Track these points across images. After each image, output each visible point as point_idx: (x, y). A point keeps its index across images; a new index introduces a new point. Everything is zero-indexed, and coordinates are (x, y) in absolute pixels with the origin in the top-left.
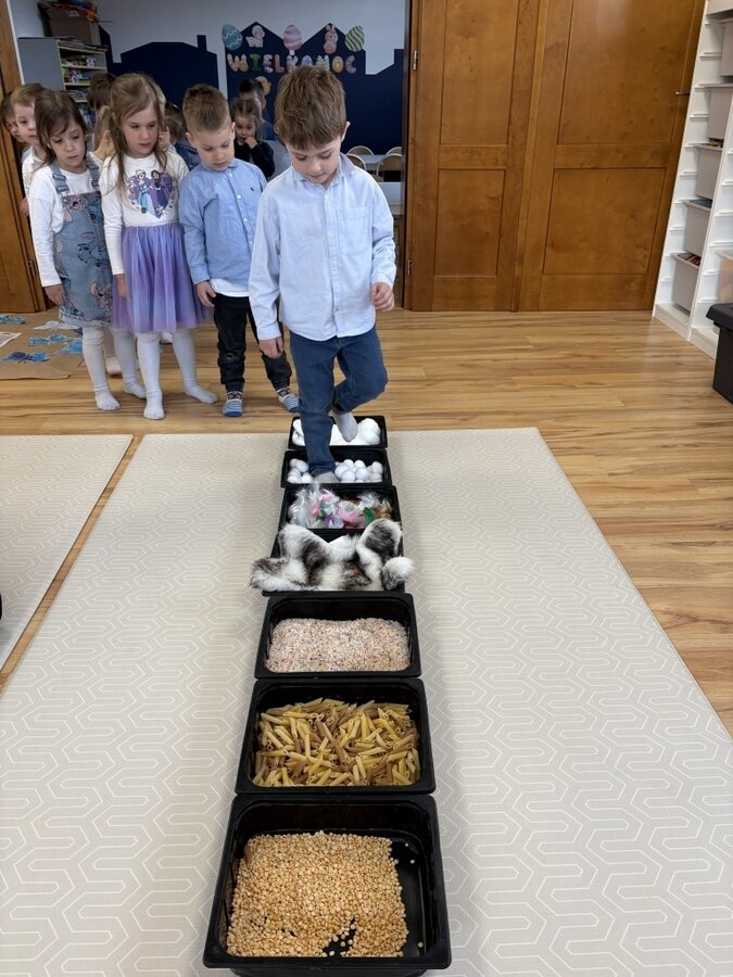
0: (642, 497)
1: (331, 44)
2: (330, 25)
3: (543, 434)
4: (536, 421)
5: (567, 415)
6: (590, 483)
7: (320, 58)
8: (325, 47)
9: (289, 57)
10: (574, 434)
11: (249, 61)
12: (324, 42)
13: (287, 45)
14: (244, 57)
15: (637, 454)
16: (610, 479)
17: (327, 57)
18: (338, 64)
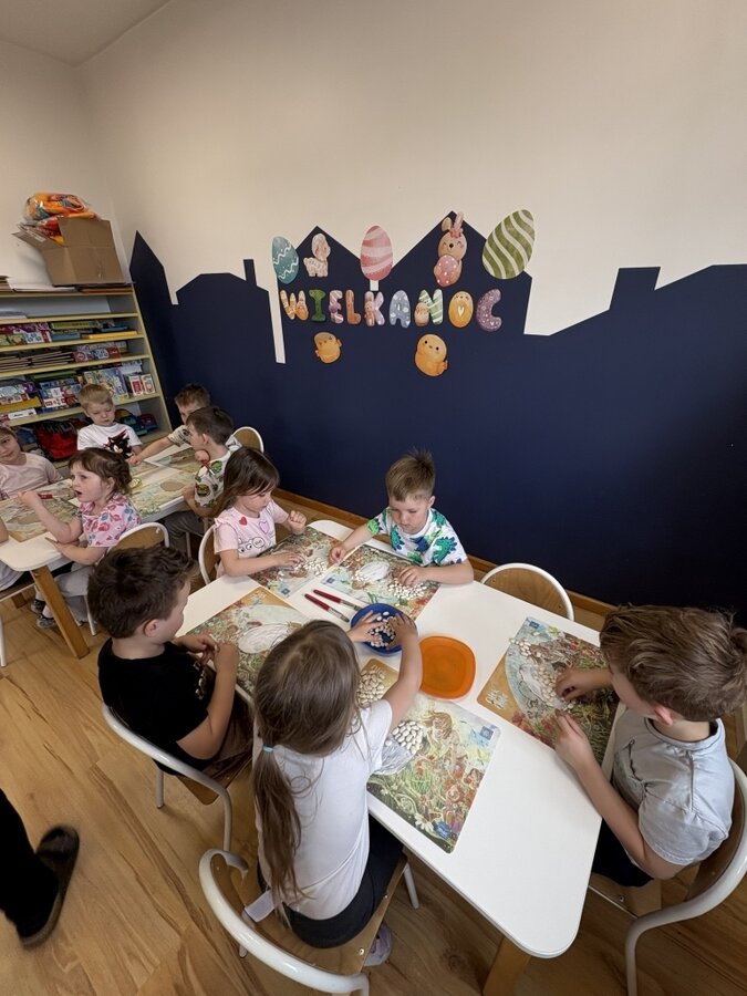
1: (449, 265)
2: (452, 216)
7: (424, 295)
8: (437, 270)
9: (369, 295)
11: (310, 302)
12: (436, 259)
13: (366, 270)
14: (302, 295)
17: (438, 294)
18: (462, 308)
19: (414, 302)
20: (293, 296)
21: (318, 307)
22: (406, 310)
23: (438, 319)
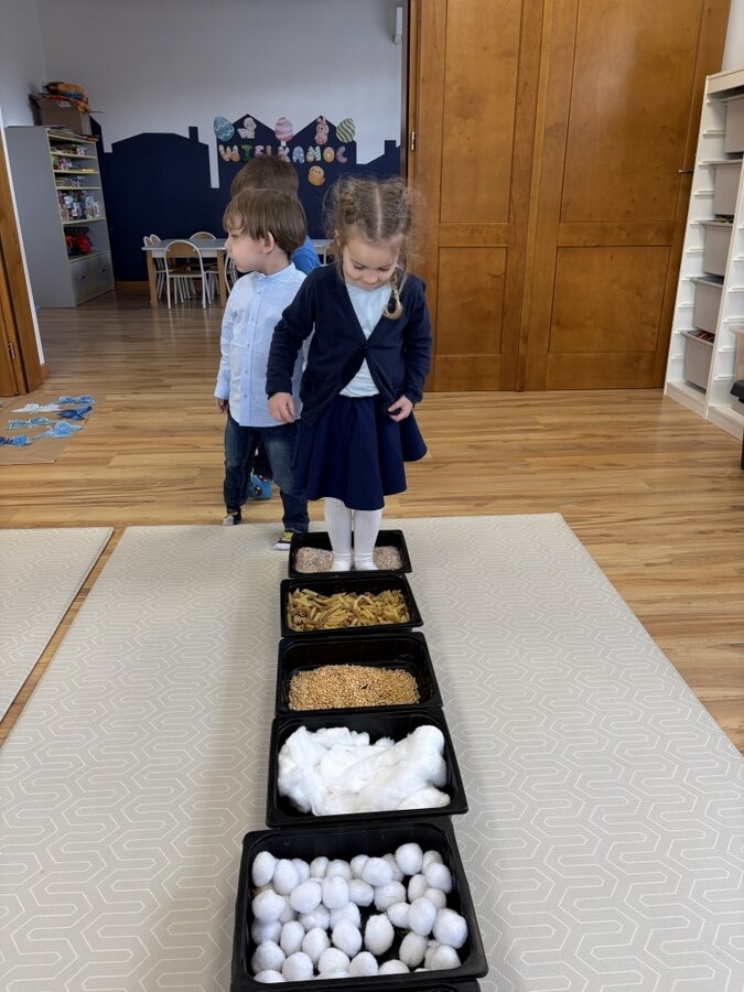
0: (686, 591)
1: (322, 135)
2: (321, 117)
3: (568, 521)
4: (557, 505)
5: (591, 498)
6: (625, 575)
7: (311, 148)
8: (316, 138)
9: (281, 148)
10: (601, 520)
11: (241, 151)
12: (316, 133)
13: (278, 136)
14: (236, 148)
15: (672, 541)
16: (649, 570)
17: (318, 148)
18: (329, 154)
19: (306, 152)
20: (229, 149)
21: (247, 154)
22: (302, 155)
23: (319, 159)
